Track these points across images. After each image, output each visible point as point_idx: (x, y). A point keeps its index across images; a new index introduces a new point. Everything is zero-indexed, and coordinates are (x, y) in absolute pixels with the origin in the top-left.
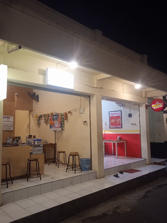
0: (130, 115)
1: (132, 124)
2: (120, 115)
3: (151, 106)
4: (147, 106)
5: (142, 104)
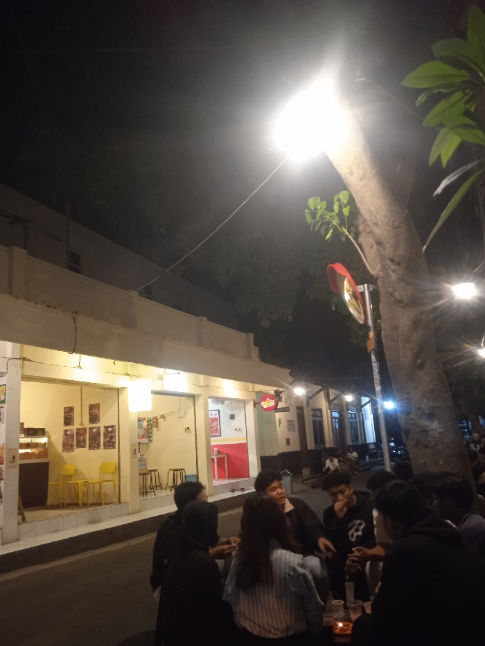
0: (232, 417)
1: (236, 430)
2: (217, 416)
3: (260, 403)
4: (255, 404)
5: (249, 401)
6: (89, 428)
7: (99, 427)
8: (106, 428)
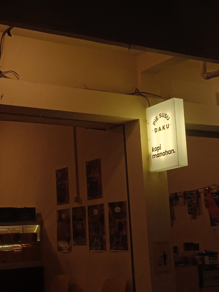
6: (89, 207)
7: (102, 205)
8: (112, 205)
